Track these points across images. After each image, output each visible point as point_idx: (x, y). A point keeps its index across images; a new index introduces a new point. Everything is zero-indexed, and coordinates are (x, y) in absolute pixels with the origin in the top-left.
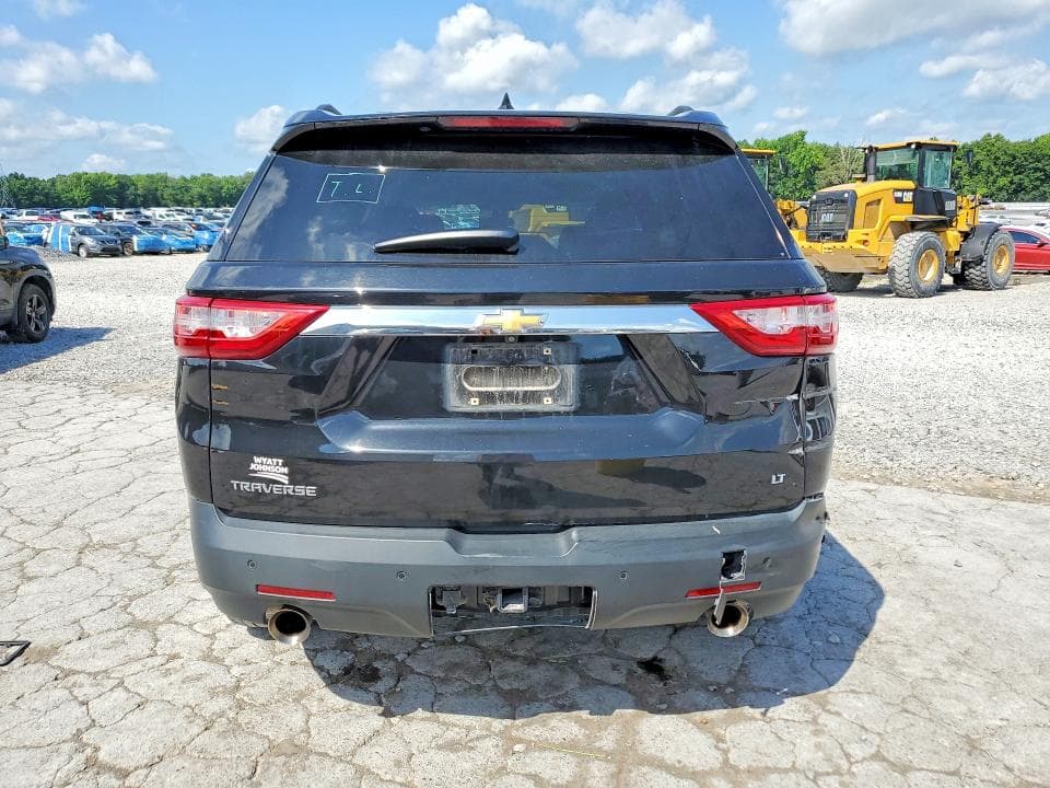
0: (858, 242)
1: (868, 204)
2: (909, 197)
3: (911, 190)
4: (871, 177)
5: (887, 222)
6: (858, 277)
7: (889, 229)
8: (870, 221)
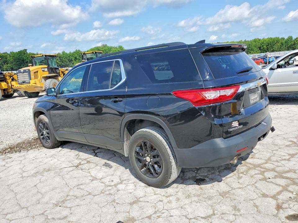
0: (33, 83)
1: (35, 73)
2: (46, 70)
3: (46, 68)
4: (34, 65)
5: (42, 77)
6: (38, 93)
7: (43, 79)
8: (36, 77)
